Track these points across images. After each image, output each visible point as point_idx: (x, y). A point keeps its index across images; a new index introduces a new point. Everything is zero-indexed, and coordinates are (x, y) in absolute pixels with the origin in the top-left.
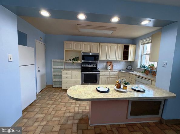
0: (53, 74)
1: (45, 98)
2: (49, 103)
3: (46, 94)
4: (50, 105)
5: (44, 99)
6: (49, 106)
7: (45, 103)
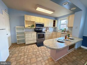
0: (17, 35)
1: (16, 52)
2: (21, 55)
3: (15, 49)
4: (23, 56)
5: (15, 54)
6: (22, 58)
7: (18, 56)
